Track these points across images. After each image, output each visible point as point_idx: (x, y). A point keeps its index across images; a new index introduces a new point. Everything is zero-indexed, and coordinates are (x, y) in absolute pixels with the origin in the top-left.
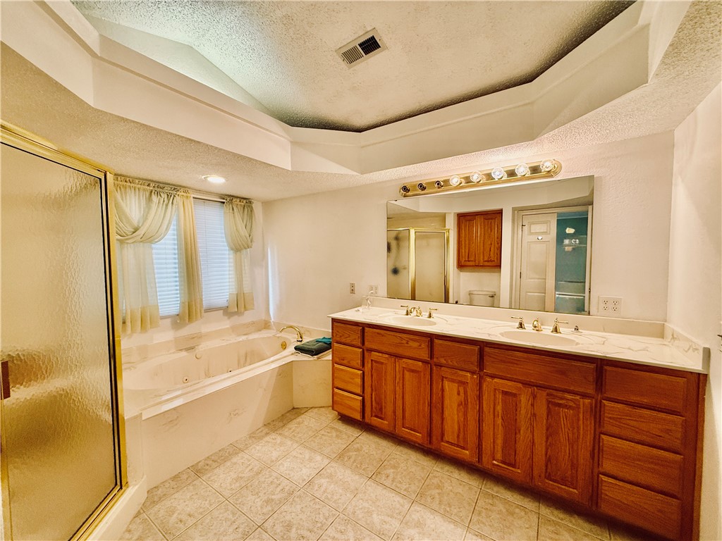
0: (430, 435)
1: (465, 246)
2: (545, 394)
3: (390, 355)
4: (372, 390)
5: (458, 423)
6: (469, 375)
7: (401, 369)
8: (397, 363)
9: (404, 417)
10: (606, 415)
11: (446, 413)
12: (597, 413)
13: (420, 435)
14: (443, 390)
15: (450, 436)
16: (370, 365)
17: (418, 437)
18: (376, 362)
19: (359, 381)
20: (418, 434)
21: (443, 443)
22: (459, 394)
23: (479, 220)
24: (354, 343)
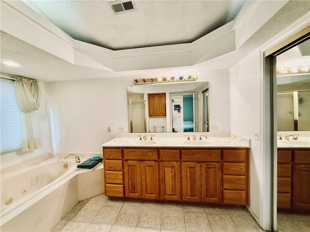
0: (159, 194)
1: (152, 108)
2: (204, 164)
3: (138, 160)
4: (129, 180)
5: (172, 185)
6: (175, 163)
7: (144, 166)
8: (142, 164)
9: (146, 189)
10: (224, 168)
11: (166, 182)
12: (222, 168)
13: (155, 195)
14: (164, 172)
15: (169, 192)
16: (127, 168)
17: (153, 196)
18: (130, 165)
19: (121, 177)
20: (154, 195)
21: (166, 196)
22: (172, 172)
23: (157, 97)
24: (117, 158)
